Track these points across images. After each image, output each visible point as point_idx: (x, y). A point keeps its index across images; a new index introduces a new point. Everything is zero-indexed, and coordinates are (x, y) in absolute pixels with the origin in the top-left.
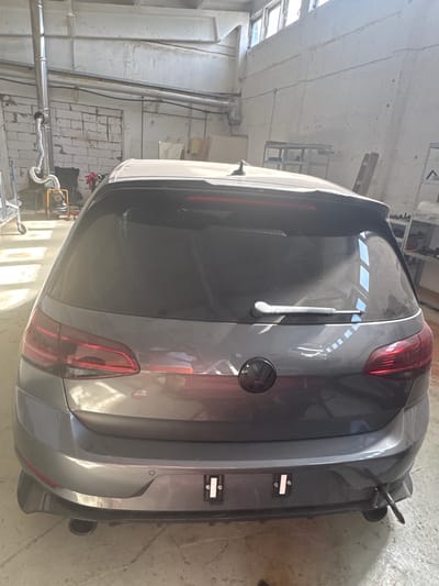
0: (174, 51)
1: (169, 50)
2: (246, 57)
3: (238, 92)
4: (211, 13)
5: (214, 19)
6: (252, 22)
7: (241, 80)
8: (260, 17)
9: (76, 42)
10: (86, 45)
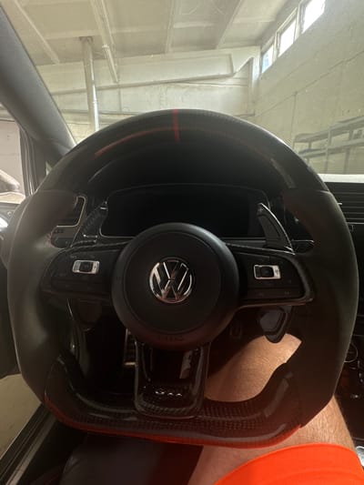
0: (199, 88)
1: (194, 87)
2: (258, 82)
3: (252, 112)
4: (227, 51)
5: (230, 56)
6: (262, 54)
7: (254, 102)
8: (273, 43)
9: (123, 91)
10: (130, 92)
